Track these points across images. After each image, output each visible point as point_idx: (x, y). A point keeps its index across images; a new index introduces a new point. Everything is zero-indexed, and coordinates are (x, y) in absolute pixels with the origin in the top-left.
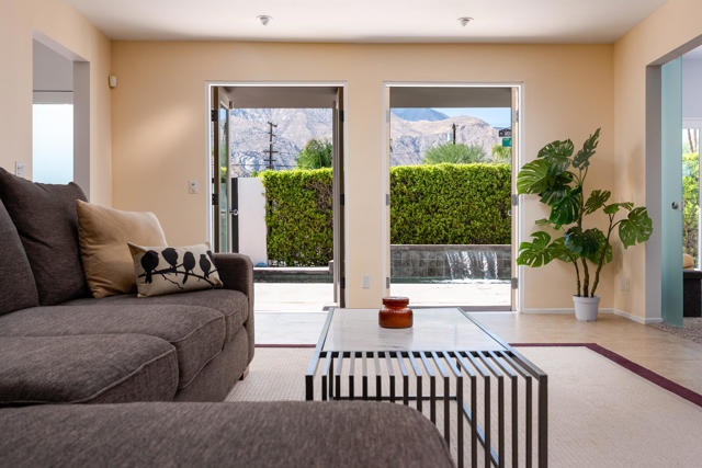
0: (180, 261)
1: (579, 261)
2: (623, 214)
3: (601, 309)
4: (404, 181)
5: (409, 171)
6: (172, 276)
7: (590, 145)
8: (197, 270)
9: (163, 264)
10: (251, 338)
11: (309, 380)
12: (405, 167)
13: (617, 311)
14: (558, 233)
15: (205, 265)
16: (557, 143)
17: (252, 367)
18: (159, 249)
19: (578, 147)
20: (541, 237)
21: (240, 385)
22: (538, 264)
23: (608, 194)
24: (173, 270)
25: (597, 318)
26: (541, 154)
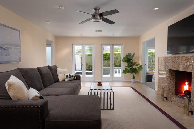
0: (71, 76)
1: (132, 73)
2: (139, 66)
3: (136, 81)
4: (106, 55)
5: (107, 54)
6: (70, 78)
7: (134, 55)
8: (73, 77)
9: (69, 77)
10: (80, 86)
11: (89, 93)
12: (106, 53)
13: (139, 81)
14: (129, 69)
15: (74, 76)
16: (129, 54)
17: (81, 90)
18: (68, 75)
19: (132, 55)
20: (126, 69)
21: (79, 93)
22: (126, 73)
23: (136, 63)
24: (70, 77)
25: (135, 82)
26: (127, 55)
